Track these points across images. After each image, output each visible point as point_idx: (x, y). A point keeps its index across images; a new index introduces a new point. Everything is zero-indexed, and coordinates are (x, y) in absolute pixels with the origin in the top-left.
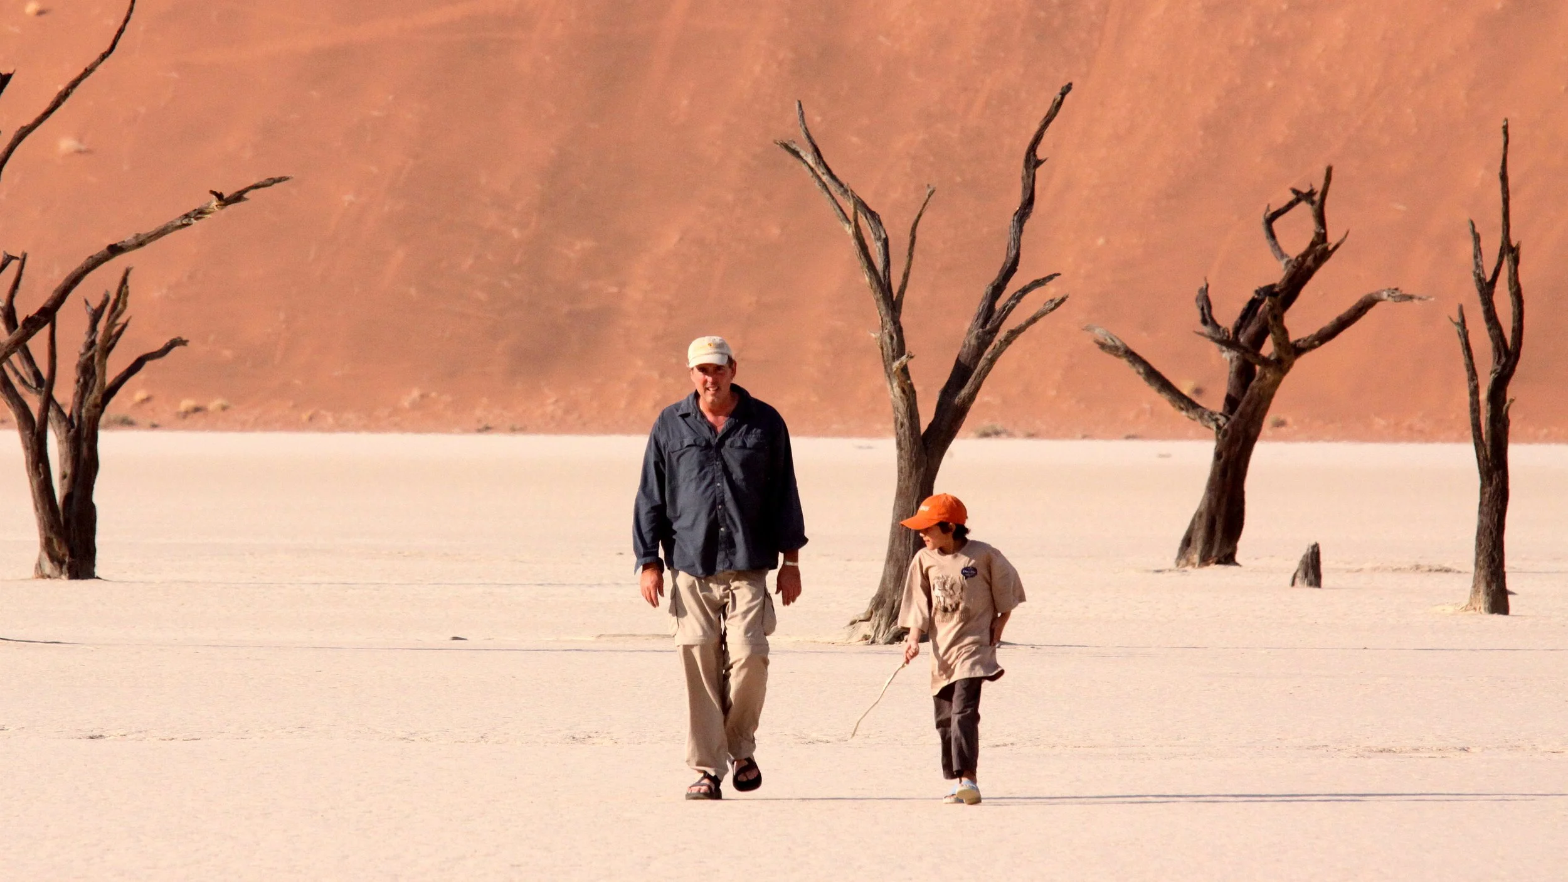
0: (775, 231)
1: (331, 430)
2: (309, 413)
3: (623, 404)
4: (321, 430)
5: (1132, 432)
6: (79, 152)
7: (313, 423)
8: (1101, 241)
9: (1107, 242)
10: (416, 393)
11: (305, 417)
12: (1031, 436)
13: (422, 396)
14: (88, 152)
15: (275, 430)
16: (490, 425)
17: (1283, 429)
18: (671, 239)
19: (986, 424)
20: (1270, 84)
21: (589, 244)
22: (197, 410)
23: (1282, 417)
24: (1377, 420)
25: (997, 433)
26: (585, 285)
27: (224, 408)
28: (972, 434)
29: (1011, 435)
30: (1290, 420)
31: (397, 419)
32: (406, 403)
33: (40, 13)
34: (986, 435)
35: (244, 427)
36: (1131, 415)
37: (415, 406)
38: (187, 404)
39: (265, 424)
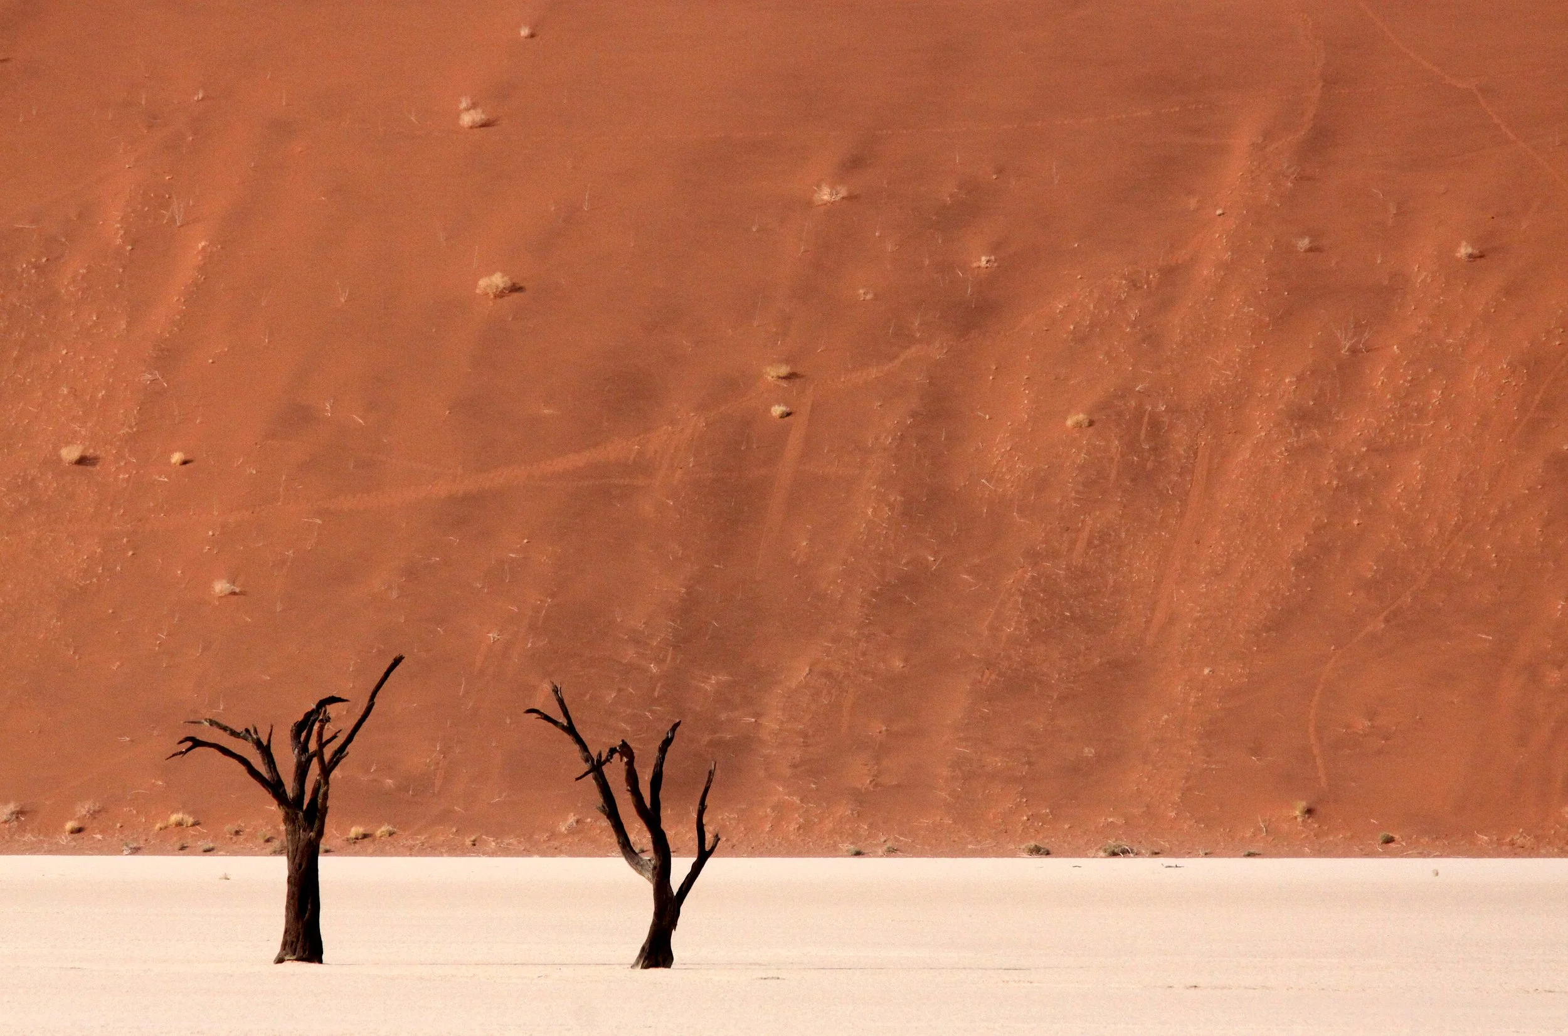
0: (898, 664)
1: (493, 854)
2: (473, 838)
3: (767, 828)
4: (486, 854)
5: (1252, 851)
6: (234, 593)
7: (475, 848)
8: (1206, 671)
9: (1213, 671)
10: (572, 819)
11: (468, 842)
12: (1156, 854)
13: (577, 822)
14: (242, 593)
15: (441, 854)
16: (645, 849)
17: (1392, 845)
18: (799, 673)
19: (1111, 842)
20: (1356, 522)
21: (724, 678)
22: (365, 836)
23: (1391, 835)
24: (1480, 836)
25: (1125, 852)
26: (723, 717)
27: (391, 834)
28: (1102, 854)
29: (1137, 854)
30: (1397, 837)
31: (556, 843)
32: (563, 828)
33: (185, 463)
34: (1114, 854)
35: (411, 851)
36: (1248, 835)
37: (571, 831)
38: (355, 830)
39: (430, 849)
